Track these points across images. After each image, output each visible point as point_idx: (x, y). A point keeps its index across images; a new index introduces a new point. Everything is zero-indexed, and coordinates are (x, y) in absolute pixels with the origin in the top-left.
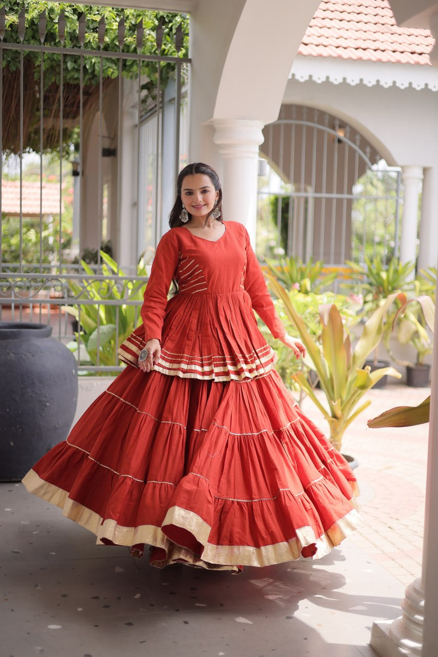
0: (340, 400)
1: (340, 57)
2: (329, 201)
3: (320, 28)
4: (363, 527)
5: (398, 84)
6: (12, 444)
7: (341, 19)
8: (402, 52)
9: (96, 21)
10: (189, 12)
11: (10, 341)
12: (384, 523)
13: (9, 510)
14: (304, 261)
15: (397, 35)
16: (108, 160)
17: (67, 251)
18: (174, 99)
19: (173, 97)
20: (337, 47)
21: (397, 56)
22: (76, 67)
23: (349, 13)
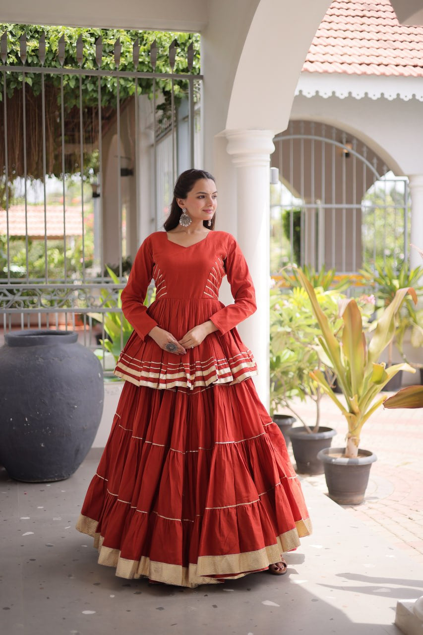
0: (357, 395)
1: (345, 73)
2: (339, 211)
3: (325, 46)
4: (384, 519)
5: (402, 97)
6: (42, 446)
7: (344, 37)
8: (405, 66)
9: (112, 45)
10: (199, 32)
11: (39, 347)
12: (404, 515)
13: (42, 507)
14: (317, 270)
15: (399, 50)
16: (126, 179)
17: (89, 270)
18: (187, 117)
19: (187, 114)
20: (342, 64)
21: (400, 70)
22: (95, 89)
23: (352, 32)
